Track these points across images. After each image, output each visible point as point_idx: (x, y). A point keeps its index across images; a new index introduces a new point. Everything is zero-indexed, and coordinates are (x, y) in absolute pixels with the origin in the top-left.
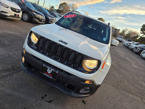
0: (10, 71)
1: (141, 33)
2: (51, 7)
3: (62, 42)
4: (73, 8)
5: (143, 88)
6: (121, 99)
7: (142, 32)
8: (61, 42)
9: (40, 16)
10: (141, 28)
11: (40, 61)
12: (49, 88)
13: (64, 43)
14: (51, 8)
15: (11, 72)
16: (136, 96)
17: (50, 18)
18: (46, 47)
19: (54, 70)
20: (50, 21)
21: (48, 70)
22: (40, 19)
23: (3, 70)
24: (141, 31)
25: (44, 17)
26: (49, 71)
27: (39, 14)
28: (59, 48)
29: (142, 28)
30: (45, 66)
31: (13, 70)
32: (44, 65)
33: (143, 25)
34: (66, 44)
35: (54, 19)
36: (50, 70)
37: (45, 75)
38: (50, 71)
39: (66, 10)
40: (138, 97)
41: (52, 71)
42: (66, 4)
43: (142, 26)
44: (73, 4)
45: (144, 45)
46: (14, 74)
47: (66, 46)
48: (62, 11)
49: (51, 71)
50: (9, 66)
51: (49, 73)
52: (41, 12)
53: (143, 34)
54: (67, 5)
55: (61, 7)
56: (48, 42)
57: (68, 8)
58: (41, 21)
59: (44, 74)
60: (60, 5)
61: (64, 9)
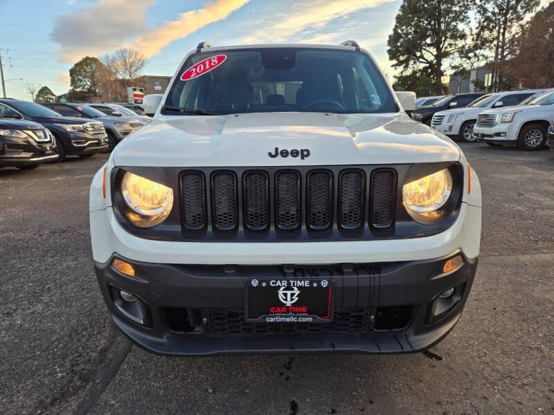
0: (77, 389)
1: (393, 66)
2: (36, 93)
3: (285, 154)
4: (129, 67)
5: (531, 221)
6: (511, 282)
7: (395, 62)
8: (279, 157)
9: (30, 133)
10: (388, 51)
11: (225, 274)
12: (282, 374)
13: (295, 153)
14: (38, 96)
15: (82, 394)
16: (538, 250)
17: (69, 128)
18: (223, 207)
19: (307, 284)
20: (77, 138)
21: (281, 292)
22: (35, 144)
23: (41, 402)
24: (391, 59)
25: (48, 133)
26: (288, 296)
27: (22, 128)
28: (283, 186)
29: (389, 48)
30: (260, 282)
31: (85, 379)
32: (255, 283)
33: (388, 39)
34: (305, 154)
35: (87, 125)
36: (289, 288)
37: (275, 324)
38: (292, 295)
39: (104, 85)
40: (545, 251)
41: (299, 288)
42: (95, 60)
43: (390, 43)
44: (123, 52)
45: (424, 98)
46: (104, 396)
47: (308, 162)
48: (90, 91)
49: (297, 292)
50: (53, 374)
51: (289, 303)
52: (19, 118)
53: (401, 68)
54: (101, 65)
55: (81, 81)
56: (223, 180)
57: (110, 73)
58: (41, 152)
59: (272, 320)
60: (72, 72)
61: (94, 84)
